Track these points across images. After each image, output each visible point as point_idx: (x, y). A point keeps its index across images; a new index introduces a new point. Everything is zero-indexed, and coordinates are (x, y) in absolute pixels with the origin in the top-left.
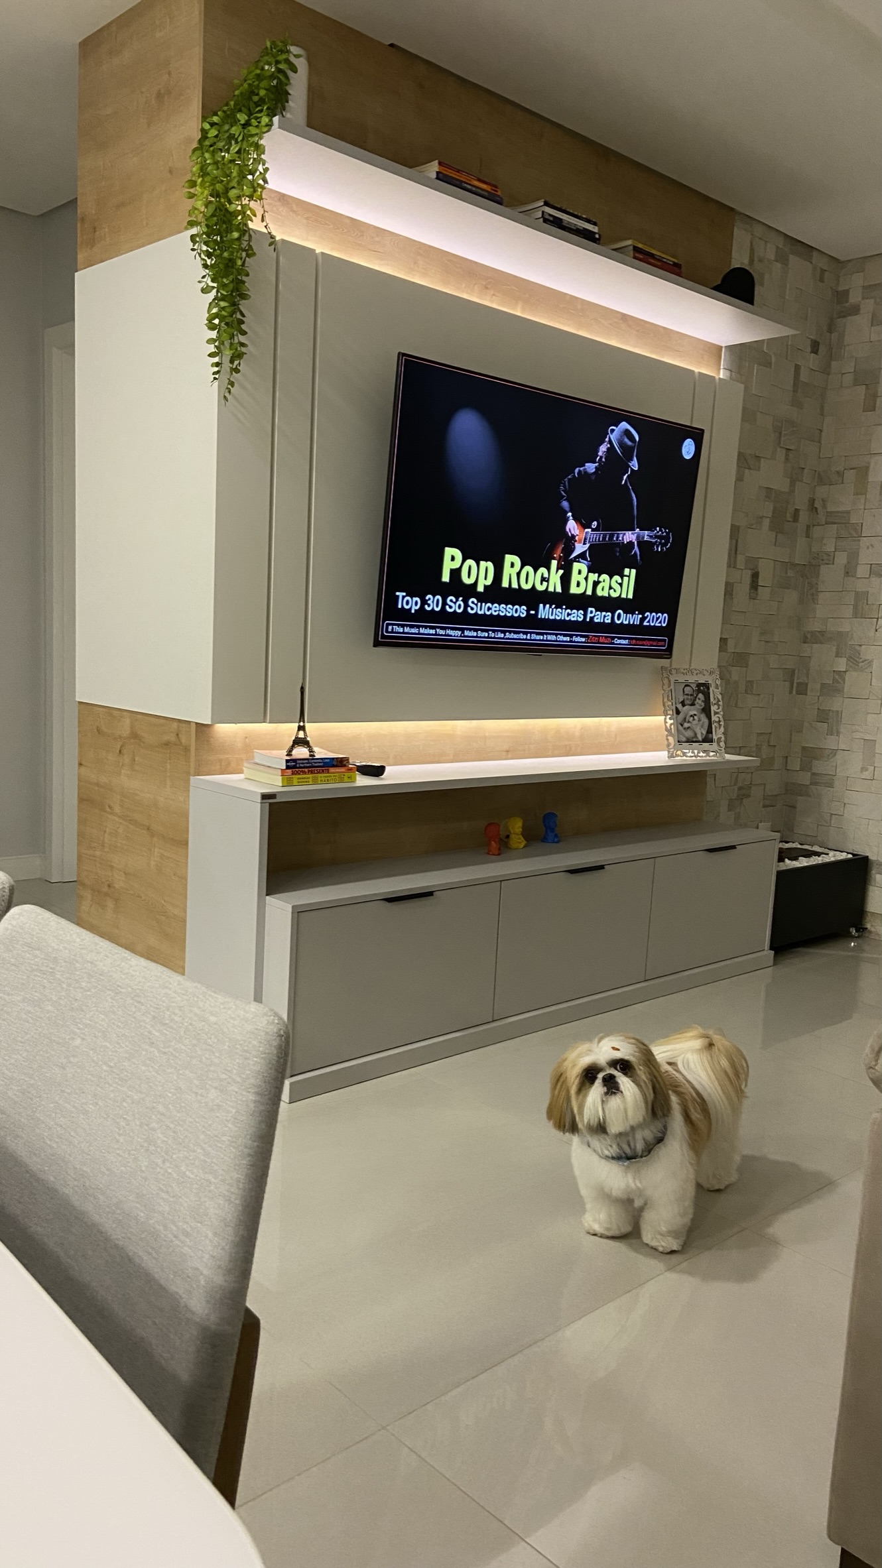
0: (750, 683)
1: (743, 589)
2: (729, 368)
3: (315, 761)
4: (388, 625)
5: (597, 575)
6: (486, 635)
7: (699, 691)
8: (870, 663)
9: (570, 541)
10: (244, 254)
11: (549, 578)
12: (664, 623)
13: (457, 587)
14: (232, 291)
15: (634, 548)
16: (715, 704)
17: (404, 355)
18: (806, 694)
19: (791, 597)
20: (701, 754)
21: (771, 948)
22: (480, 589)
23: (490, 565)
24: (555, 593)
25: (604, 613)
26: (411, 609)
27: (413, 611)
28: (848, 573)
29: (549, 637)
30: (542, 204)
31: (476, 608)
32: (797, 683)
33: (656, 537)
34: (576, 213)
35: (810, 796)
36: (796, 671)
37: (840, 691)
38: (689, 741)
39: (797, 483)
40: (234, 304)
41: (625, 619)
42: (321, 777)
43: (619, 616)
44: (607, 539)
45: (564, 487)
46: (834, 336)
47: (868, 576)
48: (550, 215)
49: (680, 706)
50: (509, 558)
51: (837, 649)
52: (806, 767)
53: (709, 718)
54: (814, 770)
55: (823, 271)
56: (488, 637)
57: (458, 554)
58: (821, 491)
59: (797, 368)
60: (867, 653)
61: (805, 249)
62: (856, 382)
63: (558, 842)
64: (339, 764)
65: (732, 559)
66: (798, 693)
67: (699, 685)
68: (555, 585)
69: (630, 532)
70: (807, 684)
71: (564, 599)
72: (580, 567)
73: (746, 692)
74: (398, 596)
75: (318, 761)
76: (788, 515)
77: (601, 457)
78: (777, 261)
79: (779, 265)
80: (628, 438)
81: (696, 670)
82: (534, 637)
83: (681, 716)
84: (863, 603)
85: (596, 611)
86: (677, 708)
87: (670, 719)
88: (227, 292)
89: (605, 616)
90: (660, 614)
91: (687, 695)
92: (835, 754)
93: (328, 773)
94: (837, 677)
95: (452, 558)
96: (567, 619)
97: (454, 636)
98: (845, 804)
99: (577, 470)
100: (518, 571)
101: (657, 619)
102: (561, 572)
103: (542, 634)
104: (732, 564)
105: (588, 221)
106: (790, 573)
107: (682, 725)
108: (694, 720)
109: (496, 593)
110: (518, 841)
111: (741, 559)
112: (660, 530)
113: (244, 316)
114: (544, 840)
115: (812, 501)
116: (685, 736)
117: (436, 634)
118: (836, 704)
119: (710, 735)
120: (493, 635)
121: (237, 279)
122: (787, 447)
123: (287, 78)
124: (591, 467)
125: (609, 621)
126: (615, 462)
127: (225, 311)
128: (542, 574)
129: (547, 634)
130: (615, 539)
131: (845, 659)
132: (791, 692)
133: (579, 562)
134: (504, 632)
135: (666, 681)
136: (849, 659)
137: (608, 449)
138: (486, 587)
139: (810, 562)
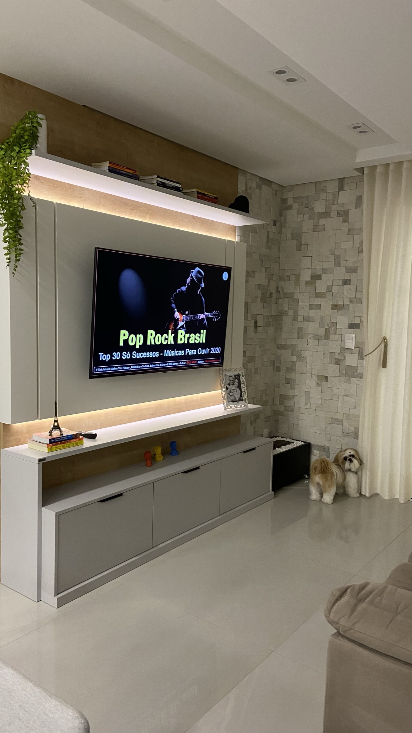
0: (256, 369)
1: (251, 328)
2: (240, 235)
3: (64, 437)
4: (96, 368)
5: (189, 334)
6: (141, 367)
7: (236, 378)
8: (306, 358)
9: (176, 321)
10: (20, 208)
11: (168, 339)
12: (219, 351)
13: (127, 347)
14: (15, 226)
15: (204, 321)
16: (243, 384)
17: (98, 248)
18: (280, 371)
19: (271, 330)
20: (238, 407)
21: (273, 490)
22: (137, 347)
23: (141, 336)
24: (171, 344)
25: (193, 351)
26: (106, 360)
27: (107, 361)
28: (294, 319)
29: (170, 364)
30: (156, 177)
31: (136, 355)
32: (276, 367)
33: (214, 315)
34: (171, 180)
35: (284, 416)
36: (275, 361)
37: (294, 370)
38: (233, 401)
39: (271, 281)
40: (16, 232)
41: (202, 352)
42: (67, 445)
43: (200, 350)
44: (193, 318)
45: (173, 298)
46: (282, 218)
47: (303, 321)
48: (160, 182)
49: (228, 386)
50: (150, 332)
51: (292, 352)
52: (282, 403)
53: (241, 390)
54: (286, 405)
55: (276, 191)
56: (142, 368)
57: (126, 333)
58: (282, 284)
59: (268, 232)
60: (305, 354)
61: (269, 183)
62: (293, 238)
63: (177, 455)
64: (75, 437)
65: (246, 317)
66: (277, 371)
67: (236, 376)
68: (171, 341)
69: (202, 314)
70: (280, 367)
71: (176, 346)
72: (181, 332)
73: (255, 373)
74: (100, 355)
75: (65, 437)
76: (268, 295)
77: (188, 283)
78: (257, 188)
79: (258, 190)
80: (199, 274)
81: (234, 369)
82: (163, 365)
83: (229, 390)
84: (301, 332)
85: (190, 350)
86: (226, 387)
87: (224, 392)
88: (13, 226)
89: (193, 352)
90: (217, 348)
91: (231, 380)
92: (294, 398)
93: (70, 442)
94: (292, 364)
95: (124, 335)
96: (177, 355)
97: (127, 369)
98: (299, 419)
99: (178, 290)
100: (154, 337)
101: (216, 350)
102: (173, 335)
103: (166, 363)
104: (246, 319)
105: (177, 183)
106: (270, 320)
107: (229, 394)
108: (234, 391)
109: (145, 348)
110: (159, 457)
111: (249, 316)
112: (215, 312)
113: (21, 236)
114: (171, 454)
115: (277, 288)
116: (230, 399)
117: (118, 370)
118: (293, 376)
119: (241, 398)
120: (144, 366)
121: (17, 220)
122: (266, 266)
123: (37, 130)
124: (184, 288)
125: (195, 354)
126: (194, 285)
127: (12, 235)
128: (165, 337)
129: (168, 363)
130: (196, 318)
131: (295, 356)
132: (274, 371)
133: (181, 330)
134: (149, 365)
135: (221, 375)
136: (297, 356)
137: (191, 280)
138: (140, 346)
139: (278, 314)
